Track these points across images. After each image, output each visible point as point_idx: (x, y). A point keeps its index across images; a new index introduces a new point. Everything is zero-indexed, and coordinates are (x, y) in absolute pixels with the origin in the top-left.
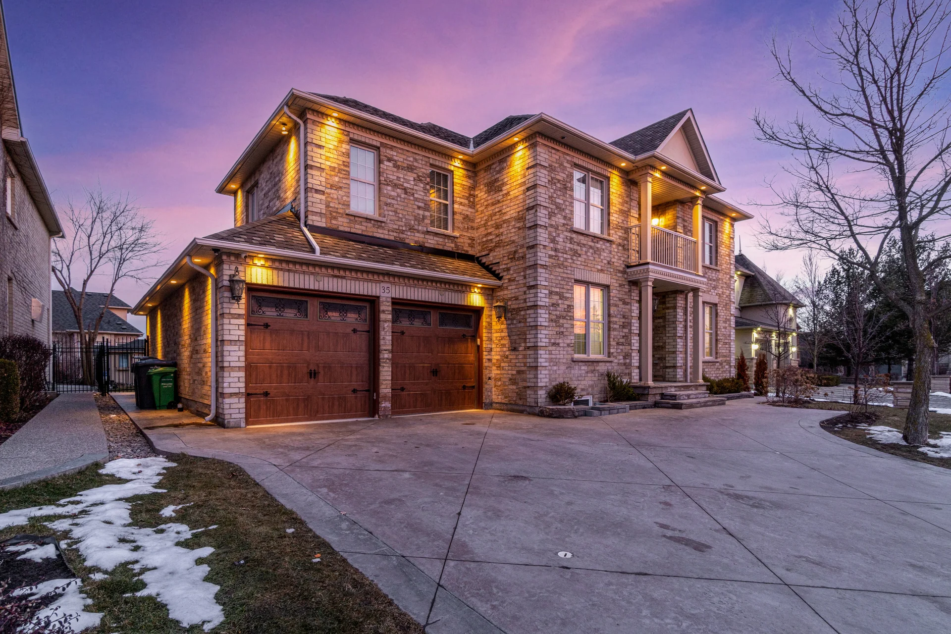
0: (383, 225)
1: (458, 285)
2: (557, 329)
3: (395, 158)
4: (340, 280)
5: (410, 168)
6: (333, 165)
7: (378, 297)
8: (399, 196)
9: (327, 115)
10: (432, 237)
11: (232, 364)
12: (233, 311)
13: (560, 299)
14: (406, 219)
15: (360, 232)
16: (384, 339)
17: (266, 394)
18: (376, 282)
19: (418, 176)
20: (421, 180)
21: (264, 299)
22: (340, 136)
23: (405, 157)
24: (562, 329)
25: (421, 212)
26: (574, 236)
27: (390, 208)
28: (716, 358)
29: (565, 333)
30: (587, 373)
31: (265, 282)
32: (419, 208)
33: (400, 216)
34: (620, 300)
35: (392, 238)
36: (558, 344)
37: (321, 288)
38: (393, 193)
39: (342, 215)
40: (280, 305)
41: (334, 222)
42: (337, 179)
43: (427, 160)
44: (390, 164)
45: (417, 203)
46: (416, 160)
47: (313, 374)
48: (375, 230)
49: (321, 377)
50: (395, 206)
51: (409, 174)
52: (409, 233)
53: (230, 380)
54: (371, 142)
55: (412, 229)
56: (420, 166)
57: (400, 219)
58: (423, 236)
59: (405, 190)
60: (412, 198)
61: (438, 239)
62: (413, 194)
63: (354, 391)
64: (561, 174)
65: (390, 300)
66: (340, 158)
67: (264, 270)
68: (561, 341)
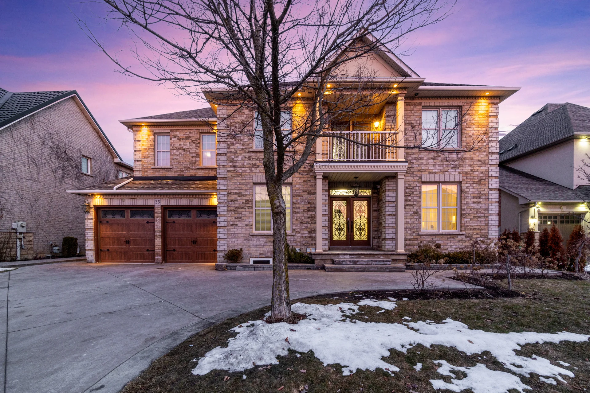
0: (171, 170)
1: (205, 195)
2: (236, 216)
3: (179, 135)
4: (133, 200)
5: (187, 138)
6: (146, 147)
7: (154, 206)
8: (180, 154)
9: (142, 126)
10: (201, 171)
11: (89, 238)
12: (89, 217)
13: (239, 196)
14: (185, 165)
15: (159, 176)
16: (157, 225)
17: (108, 250)
18: (152, 198)
19: (192, 141)
20: (194, 143)
21: (107, 211)
22: (149, 133)
23: (184, 133)
24: (240, 215)
25: (194, 159)
26: (252, 154)
27: (175, 161)
28: (461, 231)
29: (243, 218)
30: (266, 242)
31: (101, 205)
32: (193, 157)
33: (181, 163)
34: (304, 191)
35: (176, 175)
36: (237, 225)
37: (125, 205)
38: (177, 153)
39: (150, 169)
40: (113, 214)
41: (146, 173)
42: (147, 153)
43: (198, 131)
44: (176, 139)
45: (191, 155)
46: (191, 133)
47: (128, 242)
48: (167, 173)
49: (131, 243)
50: (178, 159)
51: (186, 141)
52: (186, 171)
53: (88, 244)
54: (165, 131)
55: (188, 169)
56: (194, 135)
57: (181, 165)
58: (195, 171)
59: (184, 150)
60: (188, 153)
61: (204, 171)
62: (189, 151)
63: (148, 250)
64: (238, 118)
65: (160, 206)
66: (149, 143)
67: (101, 199)
68: (239, 223)
